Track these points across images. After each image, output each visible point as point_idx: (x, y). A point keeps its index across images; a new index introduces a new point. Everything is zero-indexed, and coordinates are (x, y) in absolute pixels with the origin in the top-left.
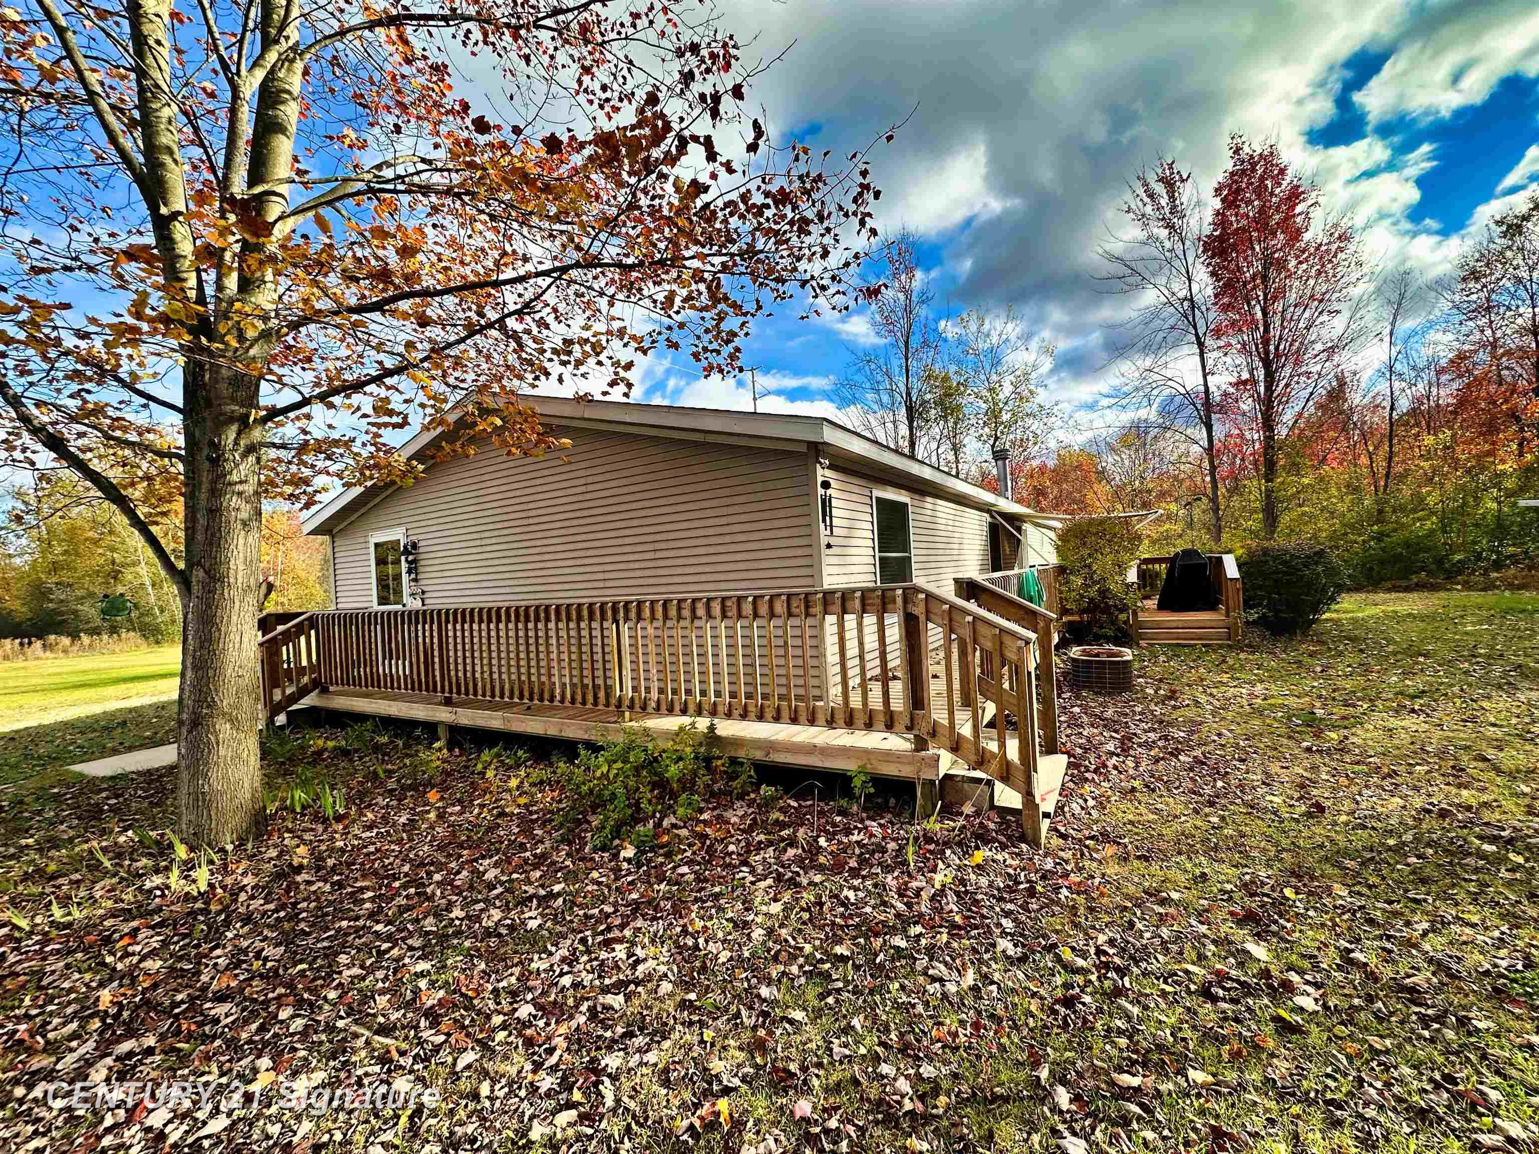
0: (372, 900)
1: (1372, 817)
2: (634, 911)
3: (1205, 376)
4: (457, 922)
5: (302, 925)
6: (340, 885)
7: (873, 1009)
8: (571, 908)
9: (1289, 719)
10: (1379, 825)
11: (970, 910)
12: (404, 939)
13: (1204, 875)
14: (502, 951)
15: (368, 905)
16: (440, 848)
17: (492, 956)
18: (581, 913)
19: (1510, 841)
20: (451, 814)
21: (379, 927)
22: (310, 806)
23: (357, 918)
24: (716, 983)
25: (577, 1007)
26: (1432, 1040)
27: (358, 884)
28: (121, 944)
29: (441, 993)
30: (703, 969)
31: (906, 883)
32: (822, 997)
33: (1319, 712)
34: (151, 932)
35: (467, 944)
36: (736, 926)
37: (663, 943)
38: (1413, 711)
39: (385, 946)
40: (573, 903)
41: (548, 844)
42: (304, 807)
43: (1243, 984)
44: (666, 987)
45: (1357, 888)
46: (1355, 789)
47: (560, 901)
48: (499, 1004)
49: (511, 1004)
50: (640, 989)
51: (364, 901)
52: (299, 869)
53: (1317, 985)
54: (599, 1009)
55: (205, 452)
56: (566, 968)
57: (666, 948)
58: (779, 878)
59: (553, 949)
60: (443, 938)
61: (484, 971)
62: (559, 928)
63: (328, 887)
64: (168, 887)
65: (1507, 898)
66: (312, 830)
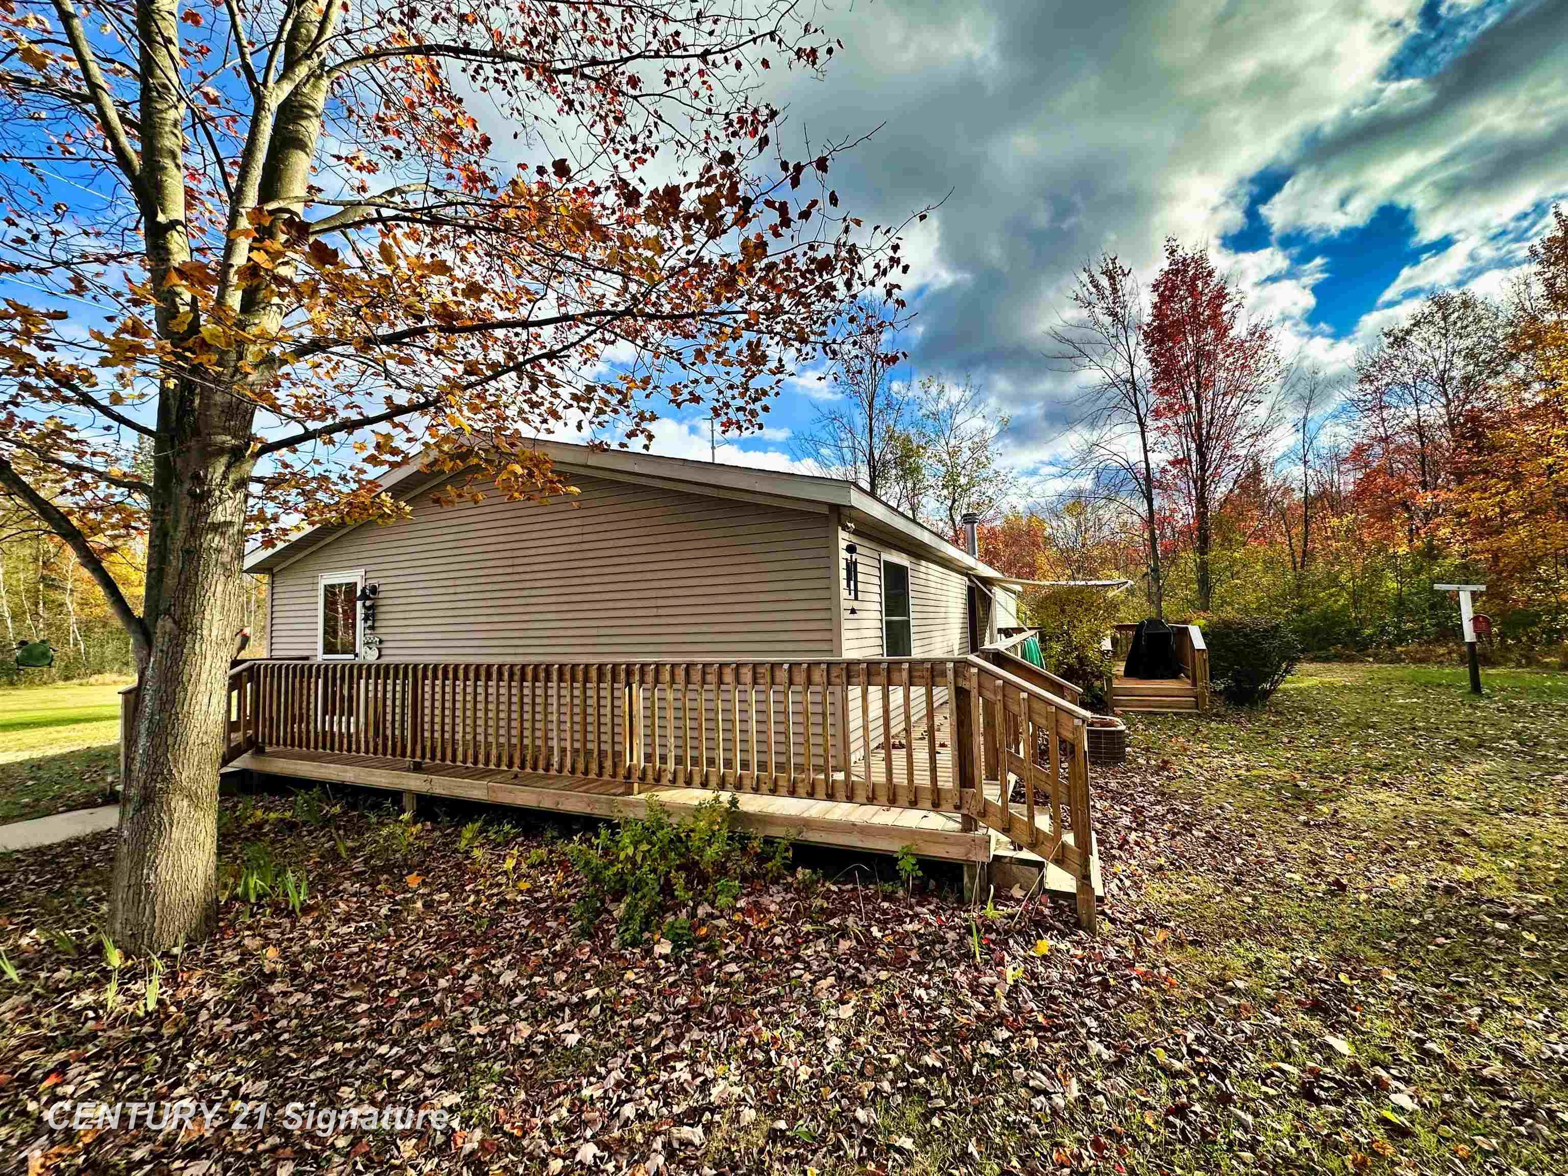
0: (368, 1013)
1: (1388, 894)
2: (686, 1019)
3: (1146, 452)
4: (479, 1040)
5: (285, 1050)
6: (324, 996)
7: (985, 1131)
8: (612, 1018)
9: (1278, 790)
10: (1399, 904)
11: (1049, 1008)
12: (418, 1064)
13: (1259, 961)
14: (541, 1074)
15: (364, 1021)
16: (440, 946)
17: (529, 1082)
18: (625, 1023)
19: (1517, 919)
20: (440, 903)
21: (383, 1049)
22: (265, 895)
23: (353, 1039)
24: (803, 1106)
25: (647, 1143)
26: (1531, 1137)
27: (347, 995)
28: (46, 1084)
29: (478, 1134)
30: (784, 1088)
31: (976, 979)
32: (926, 1117)
33: (1303, 785)
34: (85, 1068)
35: (497, 1068)
36: (807, 1035)
37: (728, 1058)
38: (1385, 784)
39: (397, 1074)
40: (614, 1012)
41: (566, 939)
42: (259, 897)
43: (1340, 1083)
44: (749, 1115)
45: (1402, 971)
46: (1361, 865)
47: (597, 1008)
48: (552, 1144)
49: (568, 1142)
50: (717, 1117)
51: (357, 1016)
52: (271, 977)
53: (1408, 1081)
54: (676, 1145)
55: (187, 486)
56: (624, 1096)
57: (733, 1065)
58: (840, 977)
59: (603, 1070)
60: (466, 1061)
61: (525, 1102)
62: (604, 1044)
63: (309, 1000)
64: (103, 1006)
65: (1537, 979)
66: (278, 925)
